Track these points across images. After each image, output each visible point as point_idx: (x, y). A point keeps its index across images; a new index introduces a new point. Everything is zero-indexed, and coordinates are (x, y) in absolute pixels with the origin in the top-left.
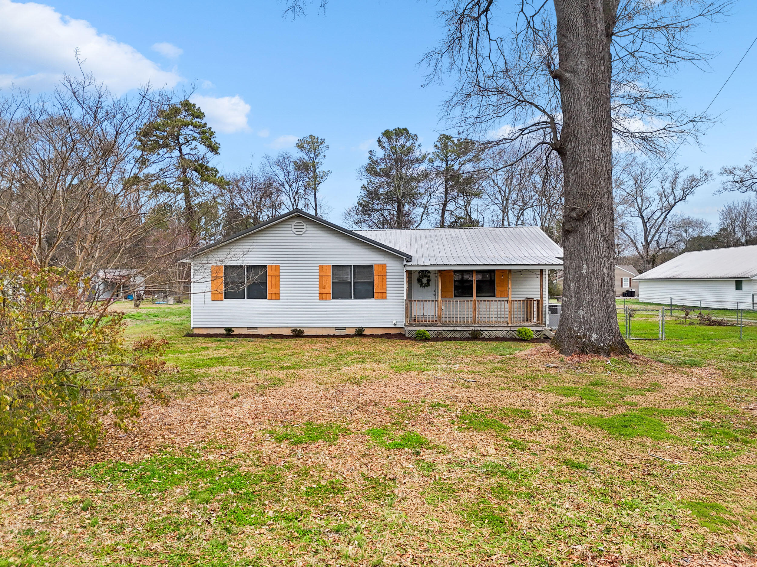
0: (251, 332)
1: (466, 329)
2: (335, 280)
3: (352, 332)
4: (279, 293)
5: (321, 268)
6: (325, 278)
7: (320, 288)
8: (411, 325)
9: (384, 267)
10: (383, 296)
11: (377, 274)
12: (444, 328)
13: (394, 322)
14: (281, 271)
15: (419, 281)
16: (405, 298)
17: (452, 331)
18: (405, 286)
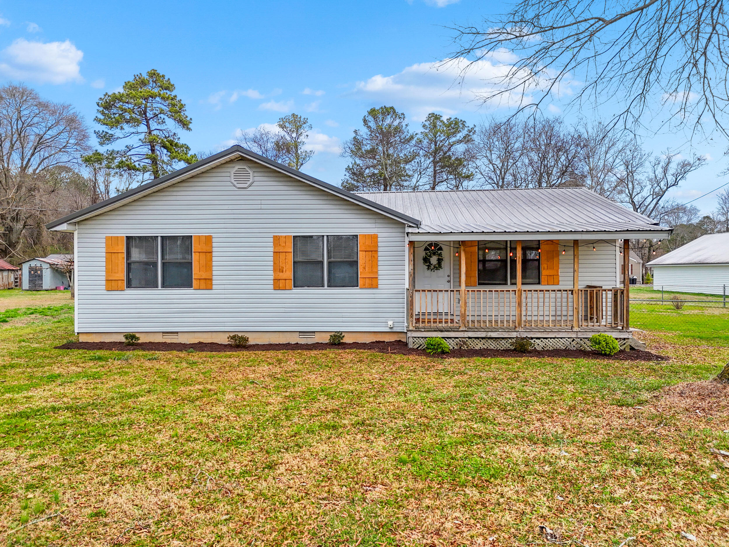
0: (169, 339)
1: (506, 335)
2: (299, 259)
3: (325, 339)
4: (211, 280)
5: (277, 239)
6: (282, 256)
7: (274, 270)
8: (417, 330)
9: (374, 238)
10: (373, 284)
11: (363, 249)
12: (471, 334)
13: (390, 323)
14: (214, 245)
15: (426, 260)
16: (407, 286)
17: (483, 338)
18: (407, 269)
